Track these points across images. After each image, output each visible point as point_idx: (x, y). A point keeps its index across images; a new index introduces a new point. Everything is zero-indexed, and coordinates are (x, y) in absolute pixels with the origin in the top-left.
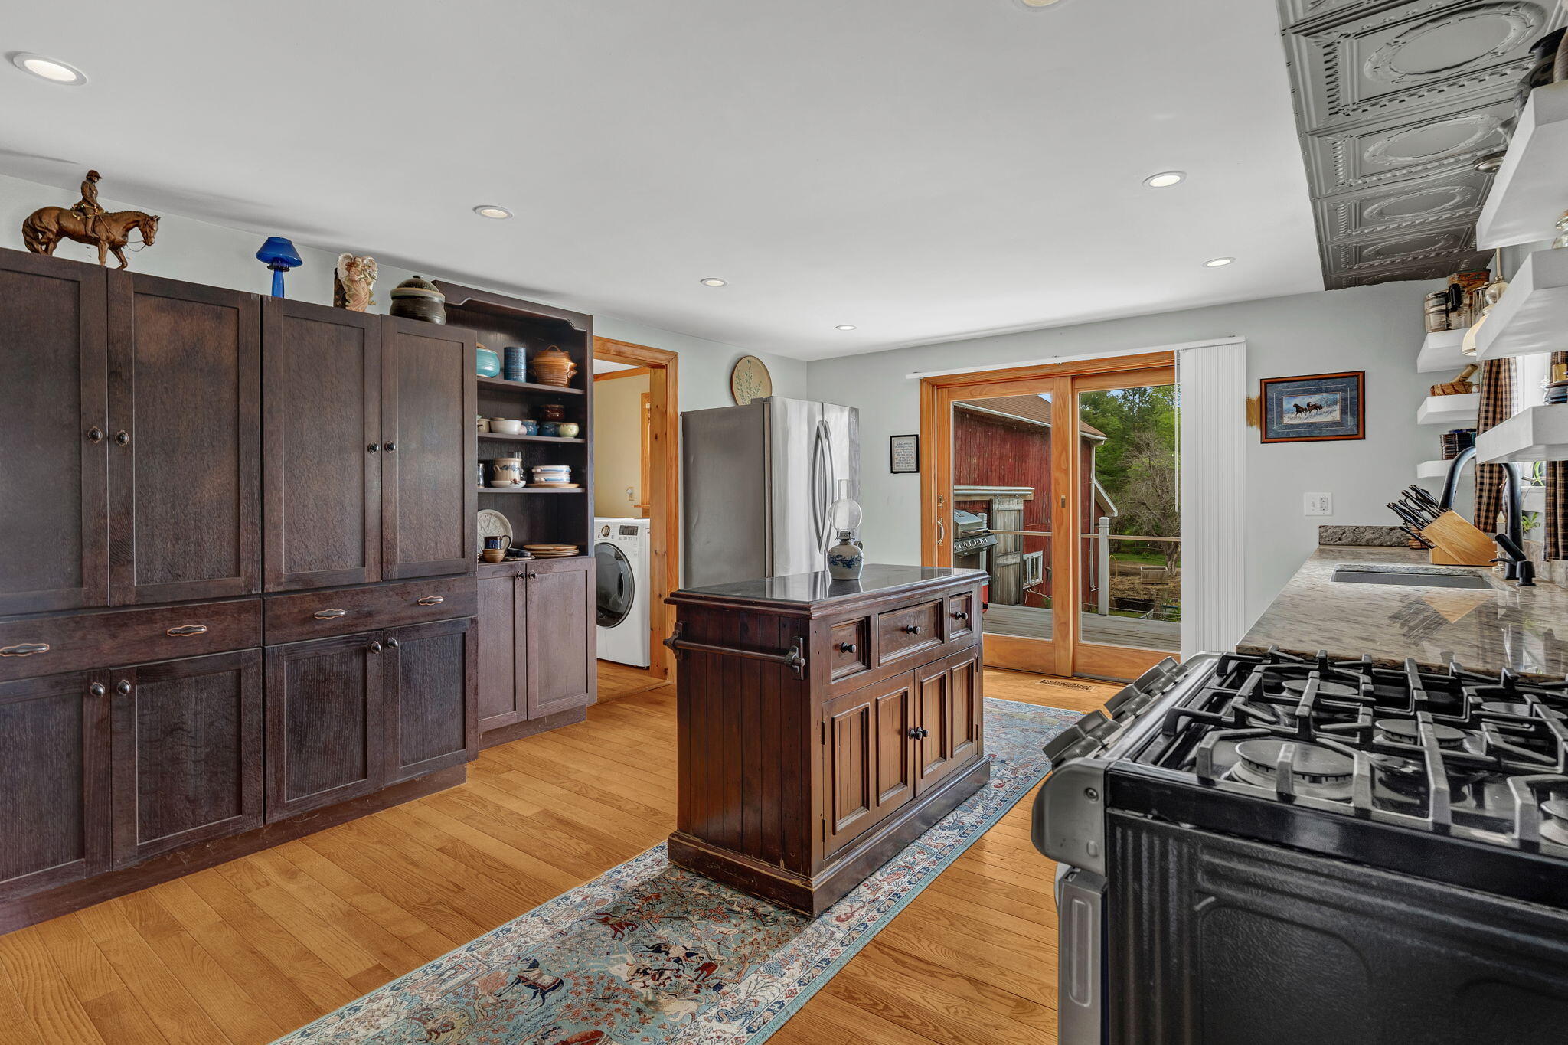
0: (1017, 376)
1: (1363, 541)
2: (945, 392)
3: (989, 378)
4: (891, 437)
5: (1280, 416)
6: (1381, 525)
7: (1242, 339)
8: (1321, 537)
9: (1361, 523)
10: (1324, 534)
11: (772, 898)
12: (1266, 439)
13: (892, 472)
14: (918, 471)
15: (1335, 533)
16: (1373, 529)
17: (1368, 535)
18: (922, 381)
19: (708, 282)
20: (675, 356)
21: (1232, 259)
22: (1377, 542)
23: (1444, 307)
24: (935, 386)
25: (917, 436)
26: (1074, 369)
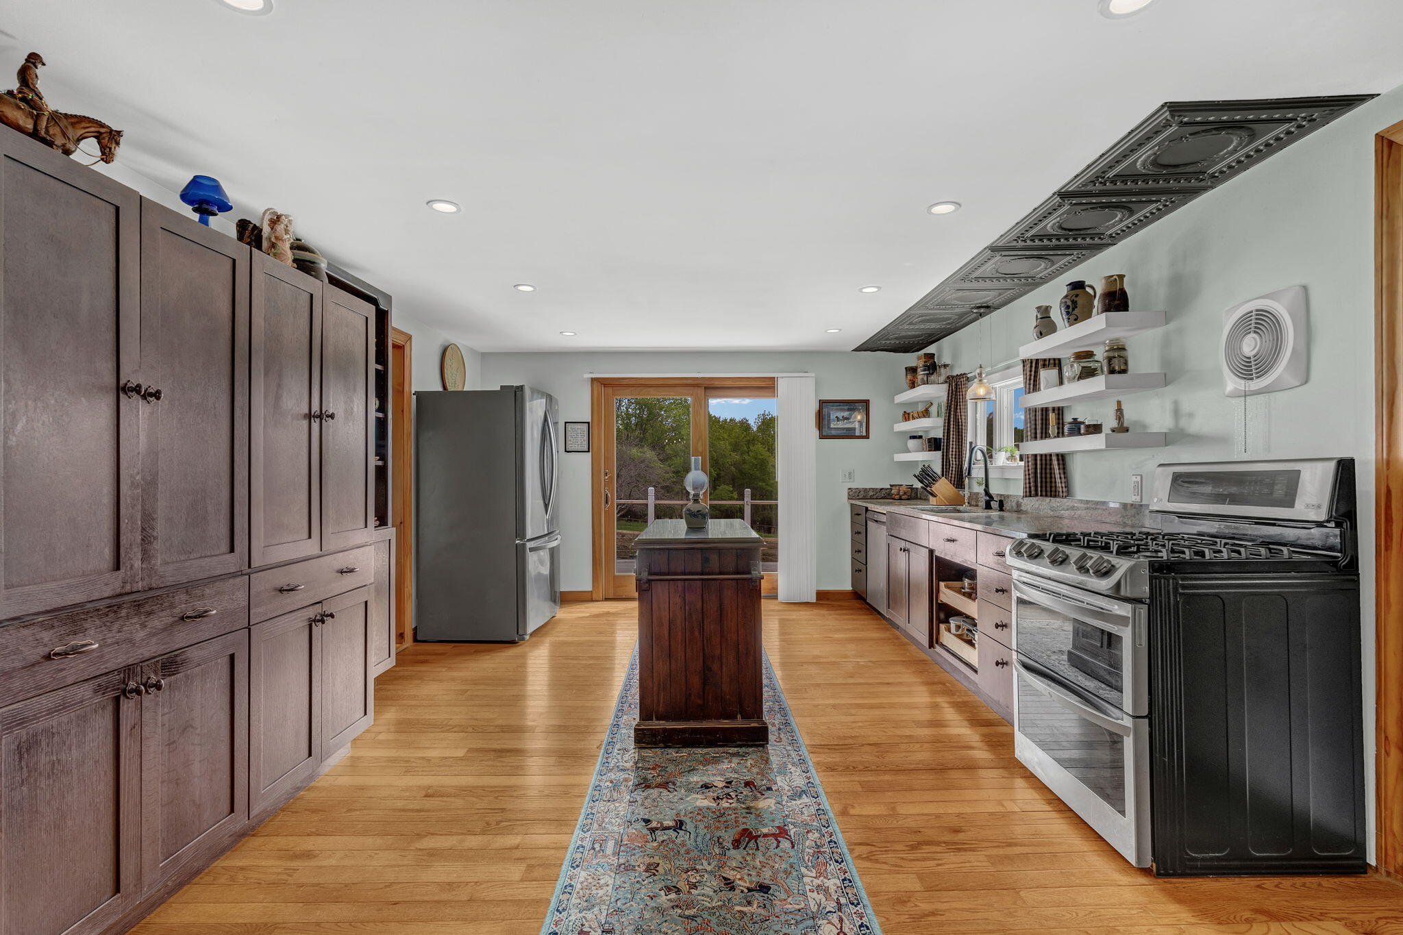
0: (669, 383)
1: (869, 496)
2: (610, 390)
3: (648, 383)
4: (566, 423)
5: (829, 423)
6: (876, 487)
7: (813, 375)
8: (849, 495)
9: (868, 487)
10: (851, 493)
11: (735, 741)
12: (822, 437)
13: (566, 451)
14: (589, 451)
15: (856, 492)
16: (873, 489)
17: (871, 494)
18: (593, 380)
19: (520, 288)
20: (410, 338)
21: (840, 330)
22: (875, 497)
23: (927, 372)
24: (602, 385)
25: (588, 423)
26: (708, 382)
